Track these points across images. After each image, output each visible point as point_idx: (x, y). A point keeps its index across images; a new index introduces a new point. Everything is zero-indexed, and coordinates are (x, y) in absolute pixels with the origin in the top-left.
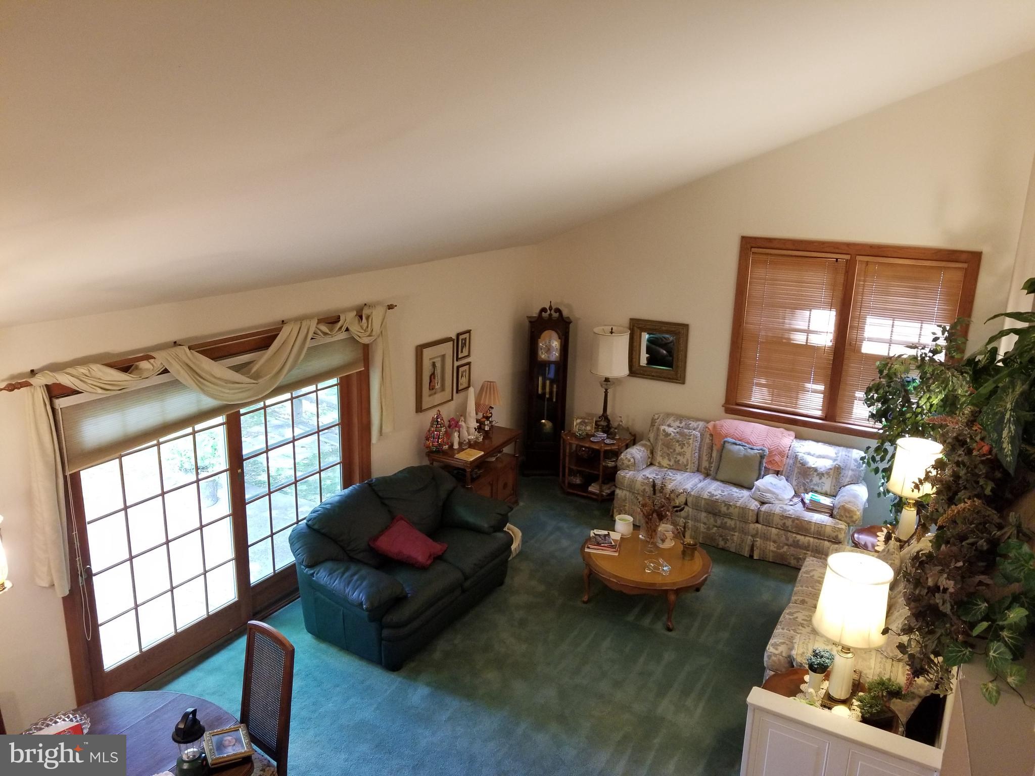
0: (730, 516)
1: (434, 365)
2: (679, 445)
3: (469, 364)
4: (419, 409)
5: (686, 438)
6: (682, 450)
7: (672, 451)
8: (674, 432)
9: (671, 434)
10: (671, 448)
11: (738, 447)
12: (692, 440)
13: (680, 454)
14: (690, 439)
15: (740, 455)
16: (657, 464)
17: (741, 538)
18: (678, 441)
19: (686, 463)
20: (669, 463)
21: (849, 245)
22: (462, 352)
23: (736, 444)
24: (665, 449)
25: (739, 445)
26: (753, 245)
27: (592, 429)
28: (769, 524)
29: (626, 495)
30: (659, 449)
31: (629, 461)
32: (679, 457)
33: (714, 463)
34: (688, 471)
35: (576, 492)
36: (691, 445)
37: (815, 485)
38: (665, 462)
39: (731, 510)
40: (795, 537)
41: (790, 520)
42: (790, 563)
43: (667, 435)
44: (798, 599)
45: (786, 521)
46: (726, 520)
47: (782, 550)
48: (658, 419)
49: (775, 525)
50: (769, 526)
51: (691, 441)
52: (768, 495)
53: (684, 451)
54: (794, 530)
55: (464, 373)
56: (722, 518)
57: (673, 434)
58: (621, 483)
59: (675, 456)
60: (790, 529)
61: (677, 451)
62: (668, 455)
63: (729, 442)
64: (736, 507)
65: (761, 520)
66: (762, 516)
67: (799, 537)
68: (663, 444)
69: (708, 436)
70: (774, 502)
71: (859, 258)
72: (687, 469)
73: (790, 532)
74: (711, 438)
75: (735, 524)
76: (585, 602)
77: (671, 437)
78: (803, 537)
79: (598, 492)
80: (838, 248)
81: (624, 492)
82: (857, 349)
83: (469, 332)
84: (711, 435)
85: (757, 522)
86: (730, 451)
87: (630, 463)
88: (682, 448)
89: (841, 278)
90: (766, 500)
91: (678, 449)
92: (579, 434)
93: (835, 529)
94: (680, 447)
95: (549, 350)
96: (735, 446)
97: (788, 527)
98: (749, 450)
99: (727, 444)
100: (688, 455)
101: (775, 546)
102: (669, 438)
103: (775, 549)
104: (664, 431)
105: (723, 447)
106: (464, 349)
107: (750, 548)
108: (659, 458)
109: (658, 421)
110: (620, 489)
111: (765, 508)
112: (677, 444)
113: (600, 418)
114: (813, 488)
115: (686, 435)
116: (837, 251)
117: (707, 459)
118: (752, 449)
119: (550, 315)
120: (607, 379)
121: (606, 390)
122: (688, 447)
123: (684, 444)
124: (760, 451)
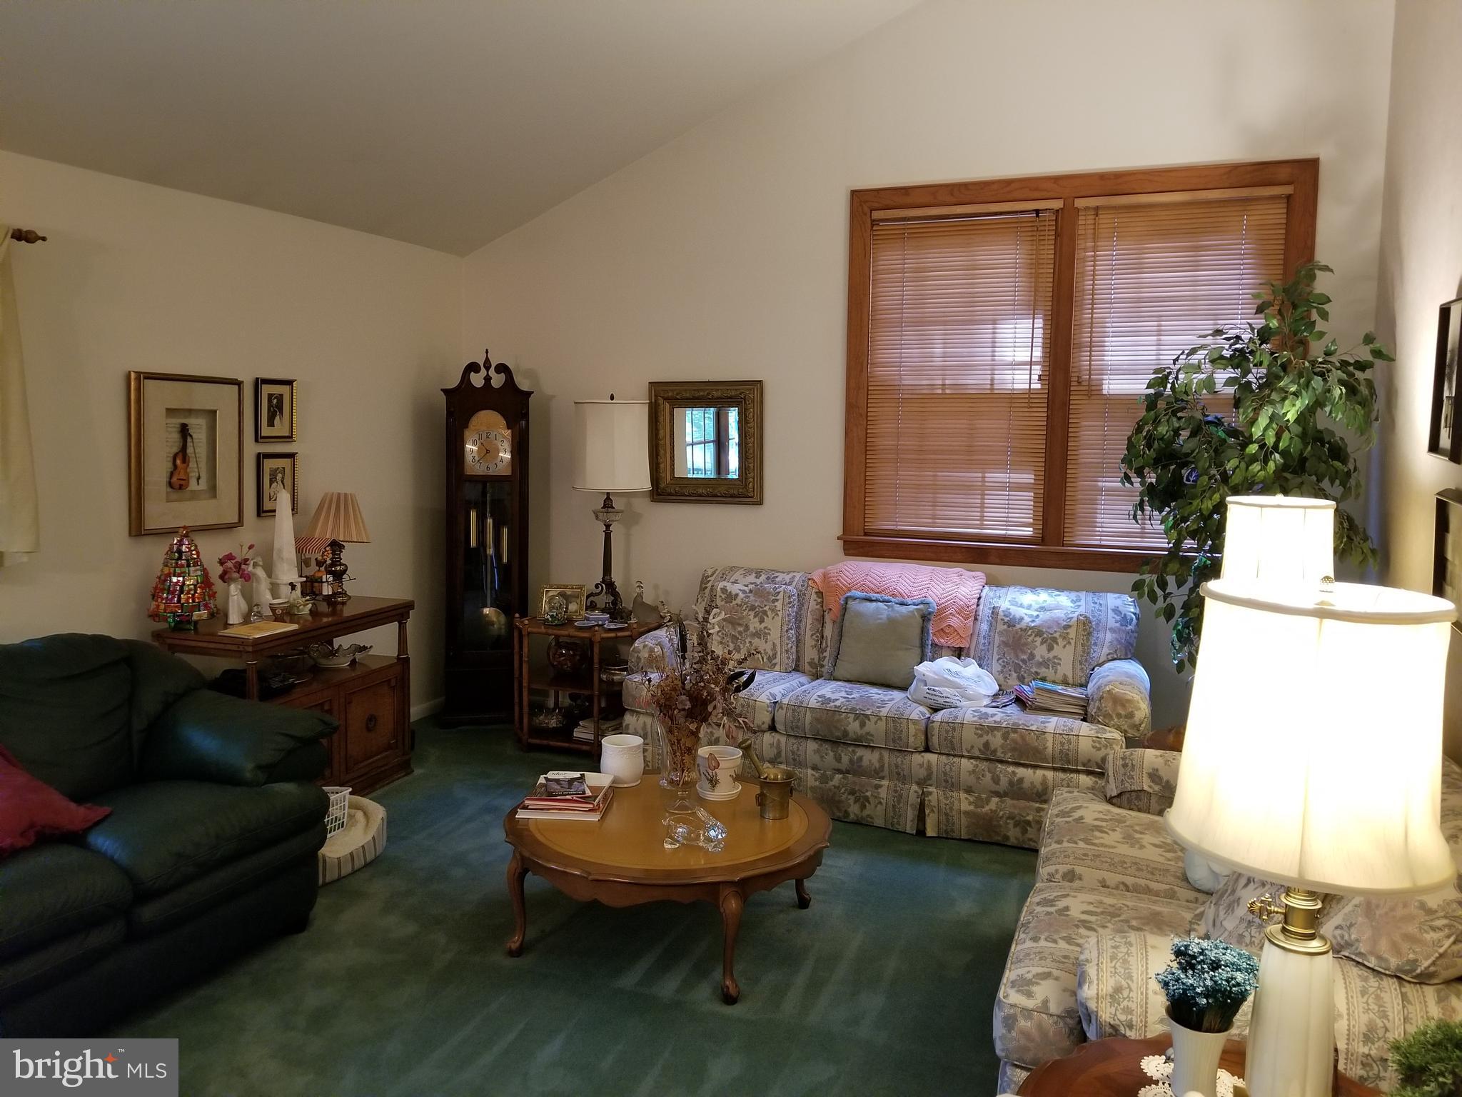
0: (867, 740)
1: (184, 431)
2: (755, 617)
3: (291, 456)
4: (138, 528)
5: (768, 600)
6: (763, 625)
7: (741, 629)
8: (744, 592)
9: (737, 595)
10: (740, 625)
11: (874, 604)
12: (780, 602)
13: (757, 634)
14: (777, 600)
15: (881, 619)
17: (896, 791)
18: (752, 608)
19: (771, 653)
21: (1057, 179)
22: (271, 424)
23: (871, 600)
25: (877, 601)
26: (876, 205)
27: (580, 609)
28: (954, 749)
32: (756, 641)
33: (828, 649)
34: (777, 668)
35: (545, 742)
36: (780, 613)
37: (1040, 664)
39: (870, 726)
40: (1013, 772)
41: (999, 734)
42: (1007, 838)
43: (730, 597)
44: (1057, 871)
45: (989, 737)
46: (860, 752)
47: (987, 808)
48: (712, 575)
49: (968, 752)
50: (955, 756)
51: (779, 606)
52: (947, 691)
53: (765, 628)
54: (1008, 757)
55: (280, 475)
56: (850, 749)
57: (741, 595)
58: (634, 698)
59: (748, 640)
60: (1000, 755)
61: (752, 630)
62: (734, 638)
63: (855, 599)
64: (880, 718)
65: (935, 740)
66: (936, 732)
67: (1021, 772)
68: (723, 618)
69: (814, 596)
70: (959, 704)
71: (1080, 203)
72: (775, 664)
73: (1001, 762)
74: (819, 600)
75: (881, 759)
76: (512, 954)
77: (738, 601)
78: (1030, 771)
79: (592, 737)
80: (1037, 189)
81: (642, 719)
82: (1093, 391)
83: (290, 383)
84: (820, 594)
85: (927, 749)
86: (859, 615)
88: (762, 621)
89: (1048, 250)
90: (941, 701)
91: (754, 624)
92: (552, 616)
93: (1100, 743)
94: (757, 619)
95: (488, 452)
96: (868, 604)
97: (995, 751)
98: (898, 608)
99: (851, 603)
100: (775, 635)
101: (971, 799)
102: (734, 602)
103: (972, 808)
104: (724, 590)
105: (845, 609)
106: (277, 418)
107: (916, 813)
109: (712, 578)
110: (633, 712)
111: (938, 717)
112: (752, 613)
113: (597, 586)
114: (1037, 673)
115: (769, 593)
116: (1036, 195)
117: (814, 643)
118: (902, 604)
119: (488, 379)
120: (608, 503)
121: (608, 526)
122: (773, 618)
123: (765, 613)
124: (921, 606)
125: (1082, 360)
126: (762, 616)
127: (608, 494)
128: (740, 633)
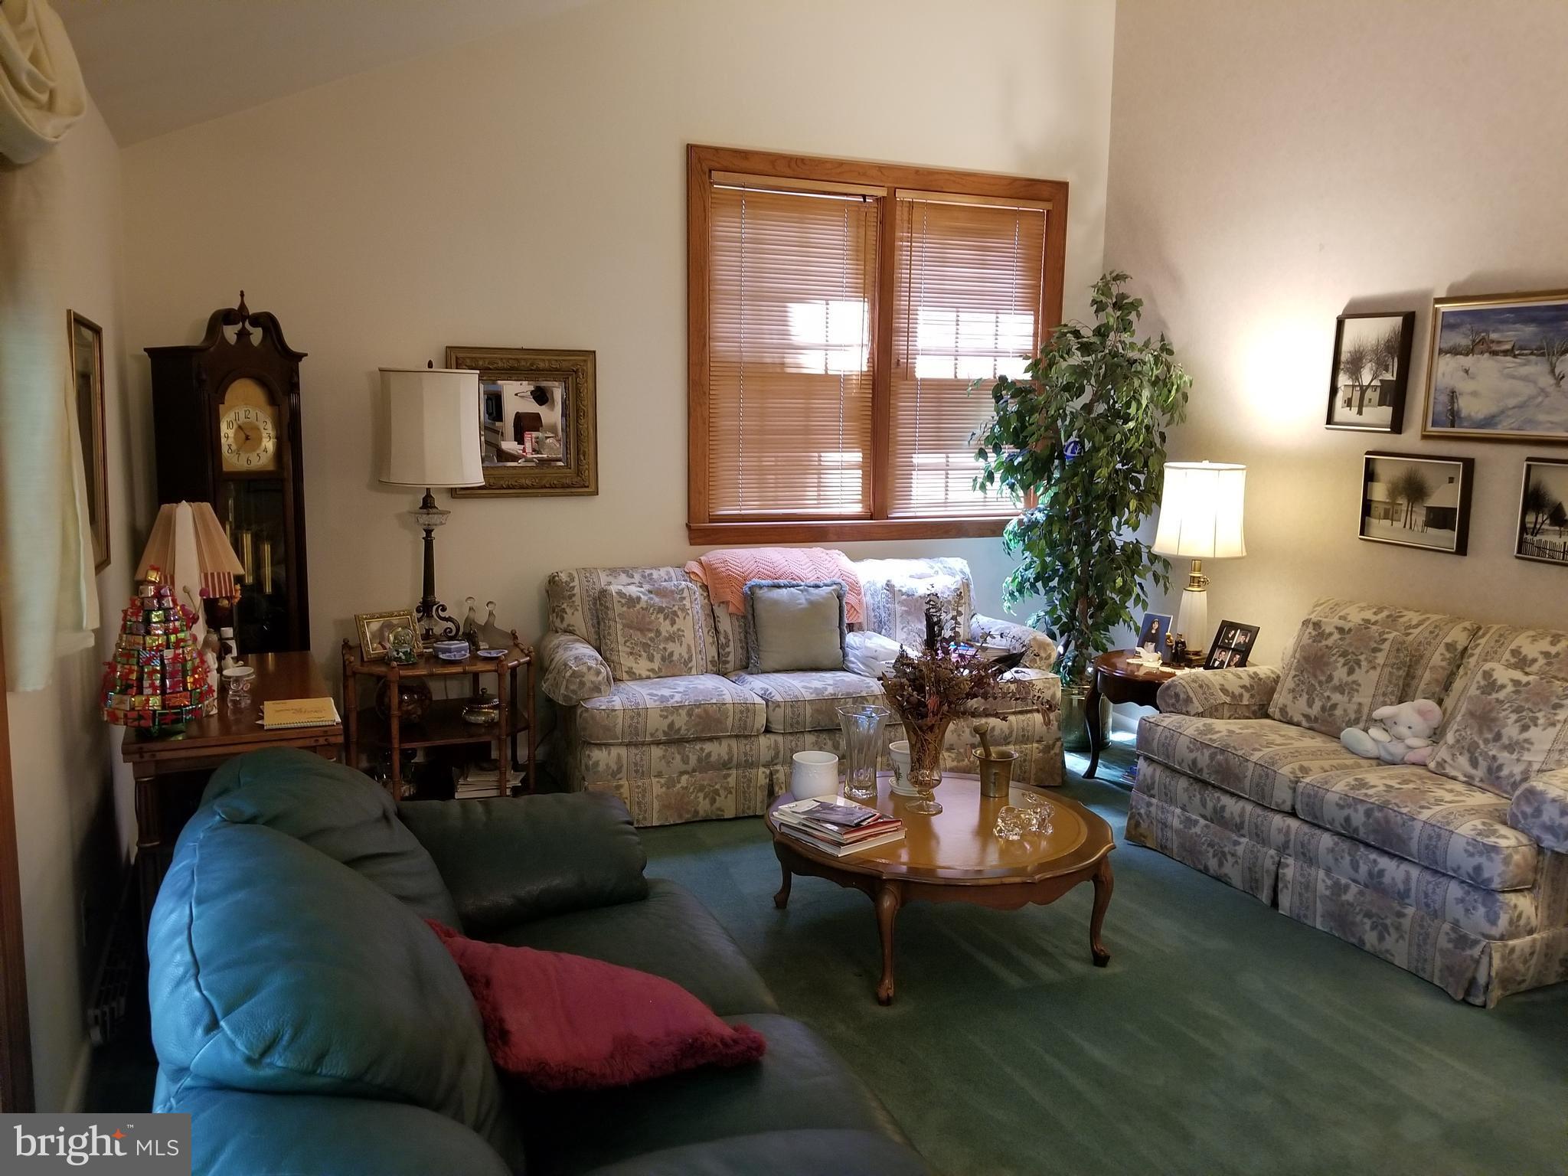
2: (665, 619)
5: (674, 599)
6: (675, 628)
7: (651, 636)
8: (643, 593)
9: (639, 598)
10: (650, 630)
11: (784, 590)
12: (688, 599)
13: (671, 638)
14: (684, 598)
15: (800, 604)
16: (625, 676)
18: (661, 610)
19: (686, 656)
20: (651, 665)
21: (881, 167)
23: (779, 587)
24: (637, 636)
25: (785, 586)
26: (718, 166)
29: (619, 756)
30: (621, 640)
31: (598, 673)
32: (670, 646)
33: (731, 643)
34: (694, 671)
36: (690, 612)
38: (642, 666)
43: (632, 601)
51: (687, 602)
53: (679, 630)
57: (642, 598)
58: (607, 729)
59: (661, 647)
61: (664, 634)
62: (646, 646)
63: (761, 587)
68: (625, 626)
71: (901, 195)
72: (691, 668)
77: (643, 604)
80: (864, 174)
81: (615, 751)
82: (908, 373)
86: (776, 603)
87: (600, 678)
88: (673, 623)
89: (872, 235)
91: (665, 627)
94: (668, 622)
95: (248, 436)
96: (778, 591)
98: (812, 590)
100: (689, 636)
102: (638, 607)
104: (620, 594)
105: (751, 599)
108: (627, 662)
110: (599, 745)
112: (661, 616)
113: (418, 610)
115: (672, 592)
116: (861, 179)
117: (711, 640)
118: (817, 586)
119: (243, 335)
120: (428, 503)
121: (429, 532)
122: (684, 618)
123: (675, 613)
124: (835, 587)
125: (900, 344)
126: (672, 617)
127: (428, 490)
128: (651, 639)
